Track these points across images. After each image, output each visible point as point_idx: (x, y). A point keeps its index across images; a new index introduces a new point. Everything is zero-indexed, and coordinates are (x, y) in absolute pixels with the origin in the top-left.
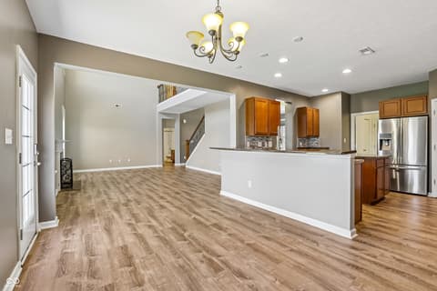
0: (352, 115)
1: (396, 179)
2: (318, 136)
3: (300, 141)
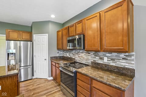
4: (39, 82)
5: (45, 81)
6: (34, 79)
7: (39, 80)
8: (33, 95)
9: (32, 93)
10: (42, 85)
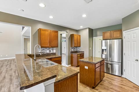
0: (94, 38)
1: (110, 68)
2: (80, 47)
3: (72, 48)
4: (125, 84)
5: (134, 87)
6: (123, 78)
7: (128, 81)
8: (110, 88)
9: (111, 87)
10: (126, 88)
